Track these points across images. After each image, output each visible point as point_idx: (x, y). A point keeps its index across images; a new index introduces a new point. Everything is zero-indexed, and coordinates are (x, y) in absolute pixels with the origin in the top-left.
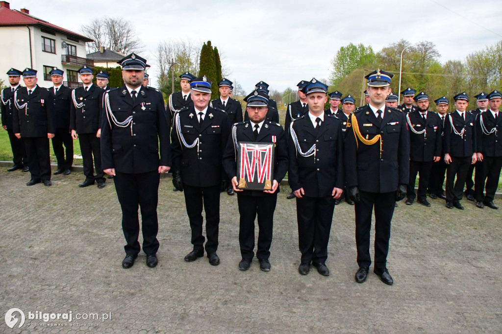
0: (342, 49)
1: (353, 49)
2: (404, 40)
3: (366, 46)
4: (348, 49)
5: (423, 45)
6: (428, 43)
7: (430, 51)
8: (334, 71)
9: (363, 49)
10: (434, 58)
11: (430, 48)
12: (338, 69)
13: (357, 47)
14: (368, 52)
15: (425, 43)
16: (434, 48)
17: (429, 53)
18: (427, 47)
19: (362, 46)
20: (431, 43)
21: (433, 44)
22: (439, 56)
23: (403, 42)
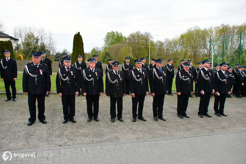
0: (108, 33)
1: (113, 34)
2: (139, 31)
3: (119, 32)
4: (111, 34)
5: (146, 33)
6: (148, 33)
7: (149, 36)
8: (105, 43)
9: (118, 33)
10: (151, 39)
11: (149, 35)
12: (106, 43)
13: (115, 33)
14: (120, 35)
15: (147, 33)
16: (151, 35)
17: (149, 37)
18: (148, 34)
19: (117, 32)
20: (150, 33)
21: (151, 33)
22: (153, 38)
23: (138, 32)
